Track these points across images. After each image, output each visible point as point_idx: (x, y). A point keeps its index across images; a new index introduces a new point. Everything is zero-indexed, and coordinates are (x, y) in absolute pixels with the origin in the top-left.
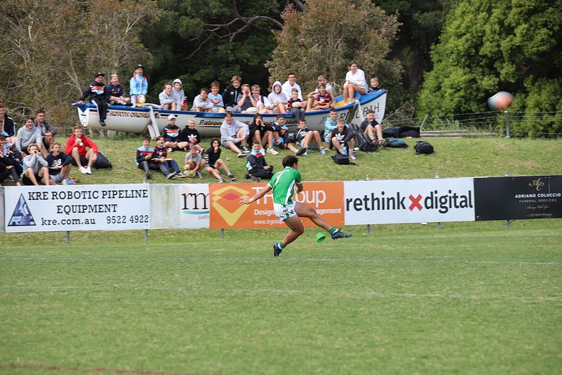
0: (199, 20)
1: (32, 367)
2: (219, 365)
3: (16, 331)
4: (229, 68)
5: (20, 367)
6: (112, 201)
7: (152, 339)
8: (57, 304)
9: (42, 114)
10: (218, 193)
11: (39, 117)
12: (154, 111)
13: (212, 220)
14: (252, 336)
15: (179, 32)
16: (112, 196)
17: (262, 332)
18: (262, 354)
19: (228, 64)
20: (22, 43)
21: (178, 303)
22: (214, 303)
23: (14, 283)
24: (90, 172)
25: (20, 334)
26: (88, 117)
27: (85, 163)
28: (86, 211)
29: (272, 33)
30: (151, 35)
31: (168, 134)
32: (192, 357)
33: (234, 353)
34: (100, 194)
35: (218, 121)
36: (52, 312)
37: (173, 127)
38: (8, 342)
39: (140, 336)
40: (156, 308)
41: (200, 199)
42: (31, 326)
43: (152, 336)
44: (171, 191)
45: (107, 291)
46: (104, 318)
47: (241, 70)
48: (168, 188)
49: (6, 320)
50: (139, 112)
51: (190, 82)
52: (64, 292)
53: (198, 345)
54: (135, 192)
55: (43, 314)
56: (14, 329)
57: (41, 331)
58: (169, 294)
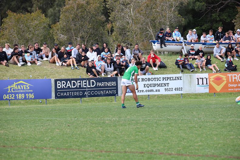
0: (204, 3)
1: (133, 152)
2: (213, 151)
3: (127, 137)
4: (217, 24)
5: (128, 152)
6: (167, 82)
7: (184, 141)
8: (144, 126)
9: (137, 45)
10: (212, 77)
11: (136, 47)
12: (184, 43)
13: (210, 89)
14: (227, 139)
15: (195, 8)
16: (167, 79)
17: (231, 137)
18: (231, 146)
19: (217, 22)
20: (128, 16)
21: (195, 125)
22: (210, 125)
23: (126, 117)
24: (157, 70)
25: (128, 138)
26: (156, 46)
27: (155, 66)
28: (156, 86)
29: (236, 8)
30: (183, 11)
31: (191, 52)
32: (201, 148)
33: (219, 146)
34: (162, 79)
35: (212, 46)
36: (141, 129)
37: (193, 50)
38: (123, 142)
39: (178, 139)
40: (185, 127)
41: (205, 80)
42: (133, 135)
43: (184, 139)
44: (192, 77)
45: (164, 120)
46: (163, 132)
47: (222, 24)
48: (190, 76)
49: (123, 132)
50: (178, 44)
51: (200, 30)
52: (146, 121)
53: (203, 143)
54: (176, 78)
55: (138, 130)
56: (126, 136)
57: (137, 137)
58: (191, 121)
